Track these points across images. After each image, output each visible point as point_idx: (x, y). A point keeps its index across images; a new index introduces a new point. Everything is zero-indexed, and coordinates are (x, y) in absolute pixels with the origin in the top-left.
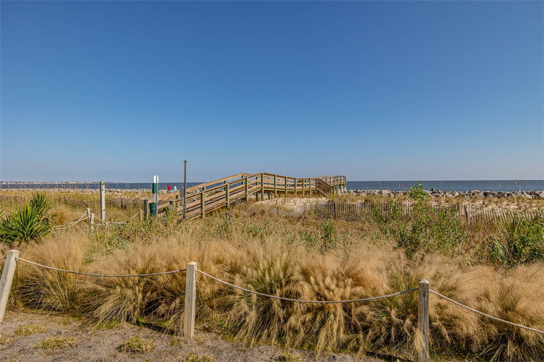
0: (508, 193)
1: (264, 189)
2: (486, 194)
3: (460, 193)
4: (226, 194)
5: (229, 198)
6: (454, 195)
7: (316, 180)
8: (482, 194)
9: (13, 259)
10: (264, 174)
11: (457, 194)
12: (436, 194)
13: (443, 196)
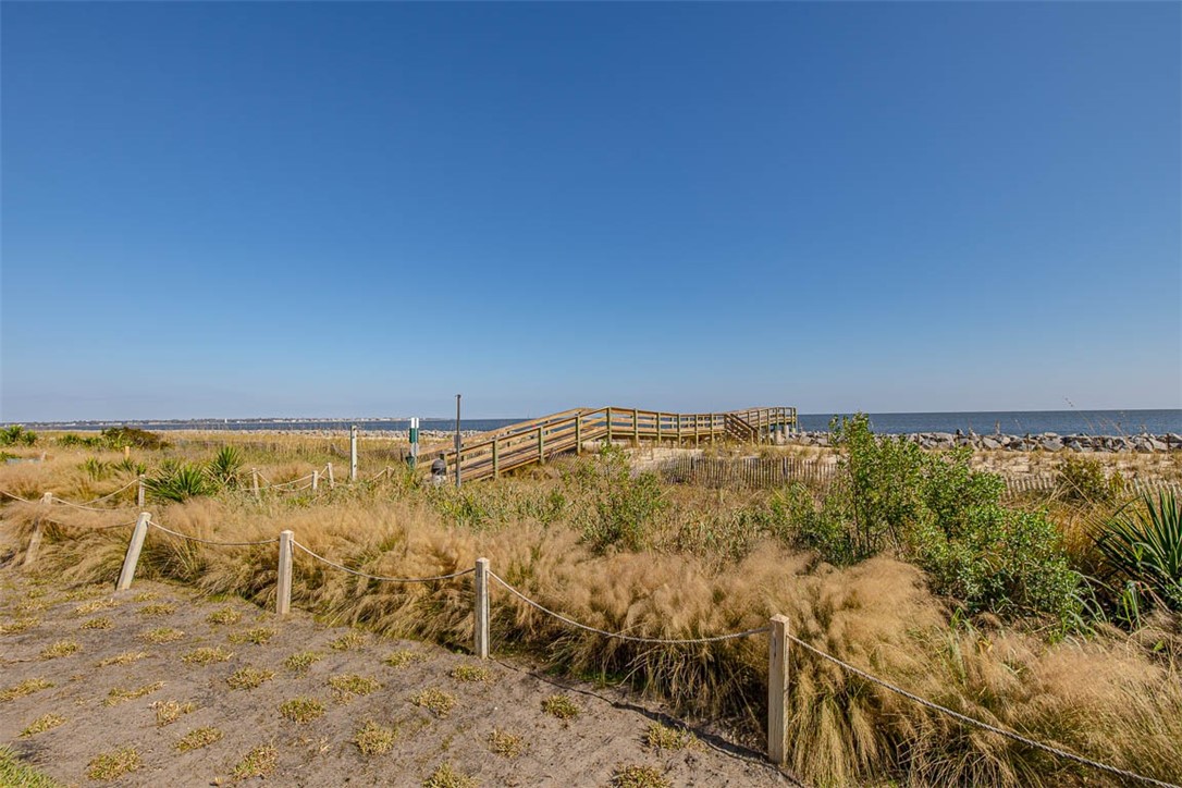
0: (1115, 438)
1: (611, 433)
2: (1066, 441)
3: (1012, 439)
4: (539, 444)
5: (544, 449)
6: (1000, 442)
7: (726, 416)
8: (1058, 440)
9: (143, 522)
10: (613, 409)
11: (1006, 440)
12: (963, 441)
13: (977, 445)
